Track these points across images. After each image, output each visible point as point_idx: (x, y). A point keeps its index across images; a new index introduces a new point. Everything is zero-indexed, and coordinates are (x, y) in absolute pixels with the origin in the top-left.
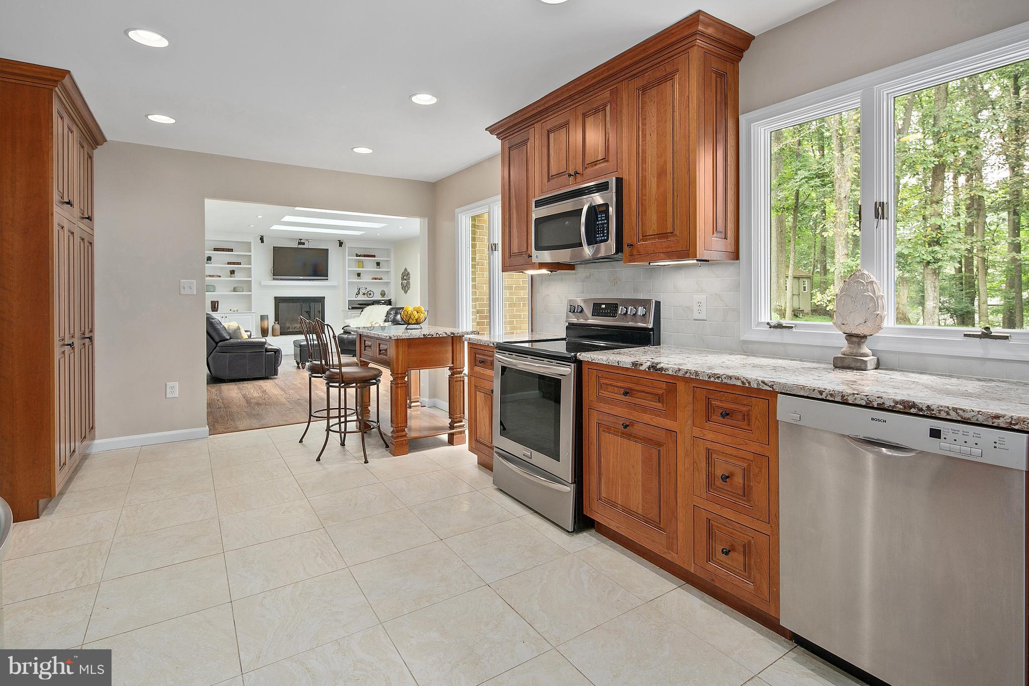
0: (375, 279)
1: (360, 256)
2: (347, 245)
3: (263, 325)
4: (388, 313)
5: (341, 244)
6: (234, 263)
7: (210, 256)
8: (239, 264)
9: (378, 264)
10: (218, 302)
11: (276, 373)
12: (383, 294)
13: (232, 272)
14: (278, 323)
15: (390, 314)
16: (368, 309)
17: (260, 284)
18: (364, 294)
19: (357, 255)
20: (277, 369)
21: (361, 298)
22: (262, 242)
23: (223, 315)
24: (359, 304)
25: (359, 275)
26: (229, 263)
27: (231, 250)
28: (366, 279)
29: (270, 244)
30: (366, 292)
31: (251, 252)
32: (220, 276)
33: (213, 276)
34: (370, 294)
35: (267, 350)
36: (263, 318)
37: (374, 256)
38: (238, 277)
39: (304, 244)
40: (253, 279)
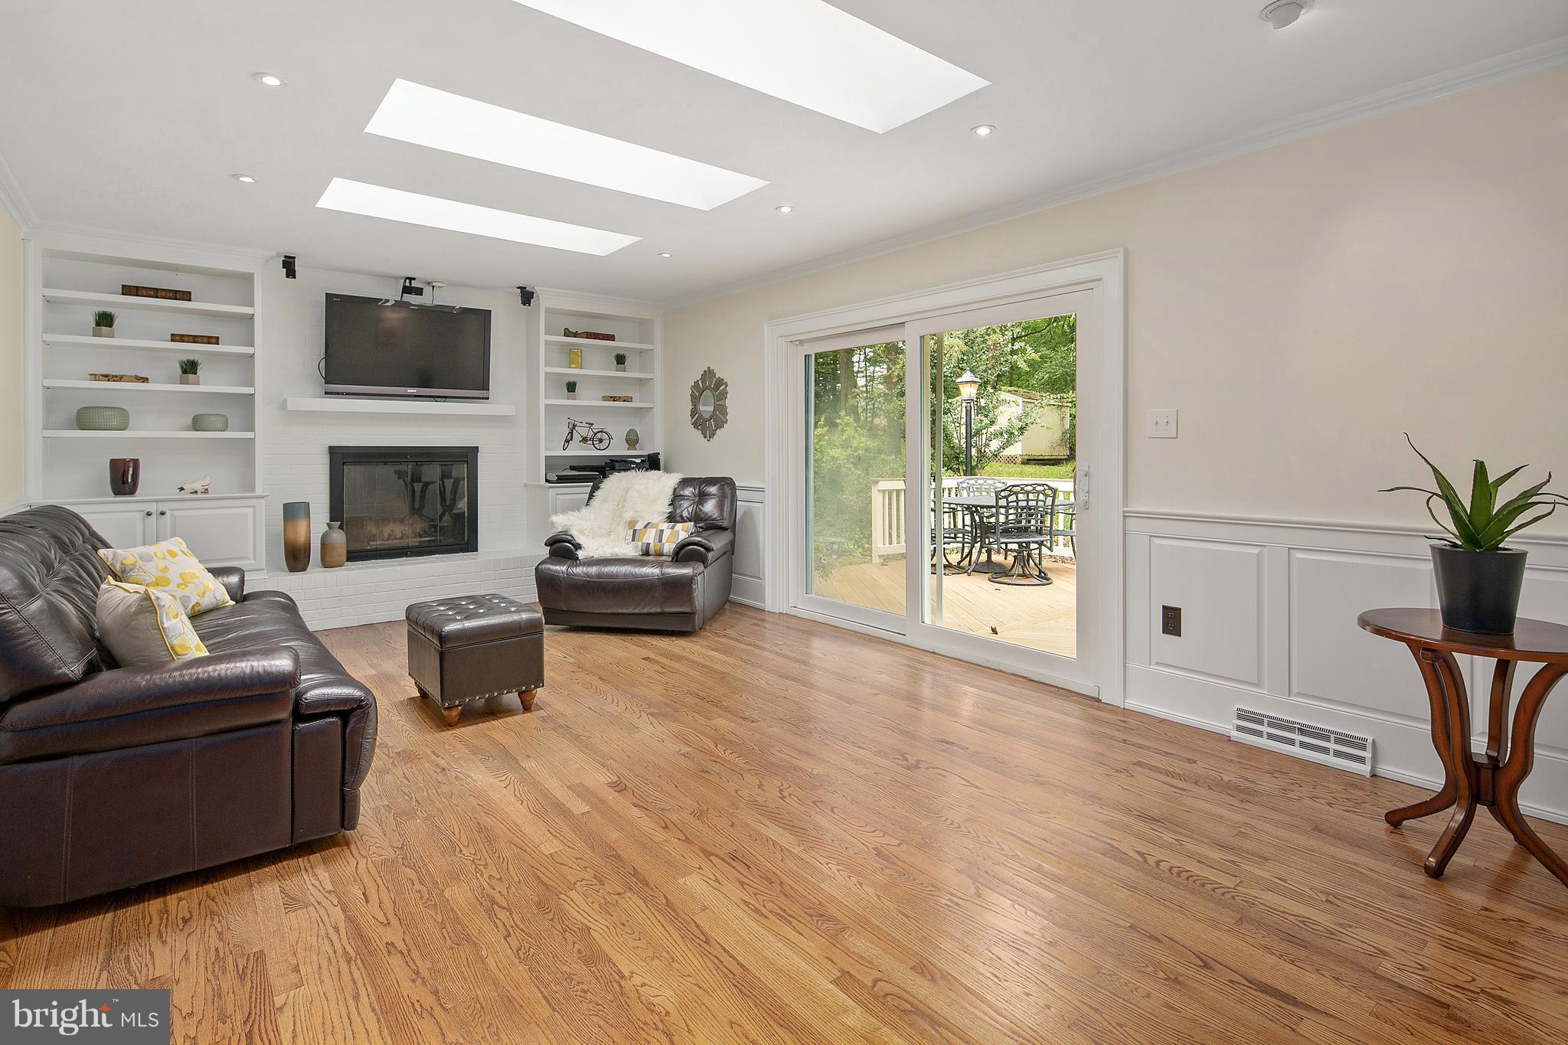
0: (614, 399)
1: (576, 335)
2: (545, 300)
3: (291, 536)
4: (676, 498)
5: (527, 296)
6: (195, 339)
7: (108, 310)
8: (214, 340)
9: (620, 359)
10: (136, 462)
11: (346, 813)
12: (632, 440)
13: (190, 368)
14: (341, 528)
15: (683, 497)
16: (614, 482)
17: (283, 406)
18: (584, 440)
19: (567, 333)
20: (356, 799)
21: (577, 450)
22: (291, 272)
23: (152, 508)
24: (573, 468)
25: (571, 387)
26: (175, 338)
27: (186, 296)
28: (588, 398)
29: (314, 284)
30: (591, 434)
31: (252, 306)
32: (145, 380)
33: (119, 378)
34: (601, 441)
35: (301, 713)
36: (293, 512)
37: (611, 338)
38: (211, 383)
39: (419, 292)
40: (261, 389)
